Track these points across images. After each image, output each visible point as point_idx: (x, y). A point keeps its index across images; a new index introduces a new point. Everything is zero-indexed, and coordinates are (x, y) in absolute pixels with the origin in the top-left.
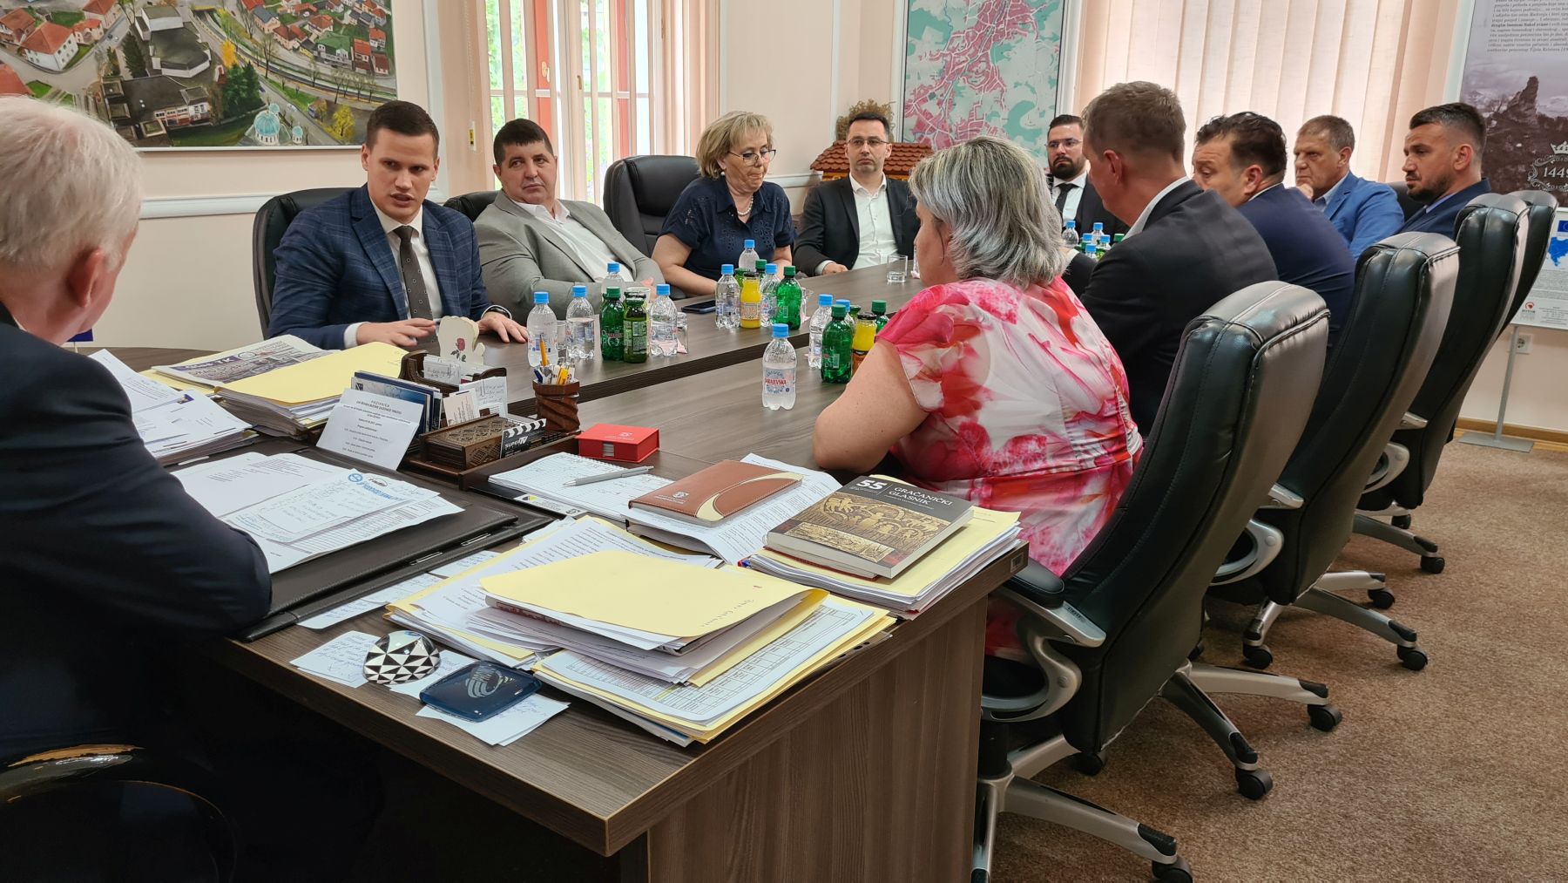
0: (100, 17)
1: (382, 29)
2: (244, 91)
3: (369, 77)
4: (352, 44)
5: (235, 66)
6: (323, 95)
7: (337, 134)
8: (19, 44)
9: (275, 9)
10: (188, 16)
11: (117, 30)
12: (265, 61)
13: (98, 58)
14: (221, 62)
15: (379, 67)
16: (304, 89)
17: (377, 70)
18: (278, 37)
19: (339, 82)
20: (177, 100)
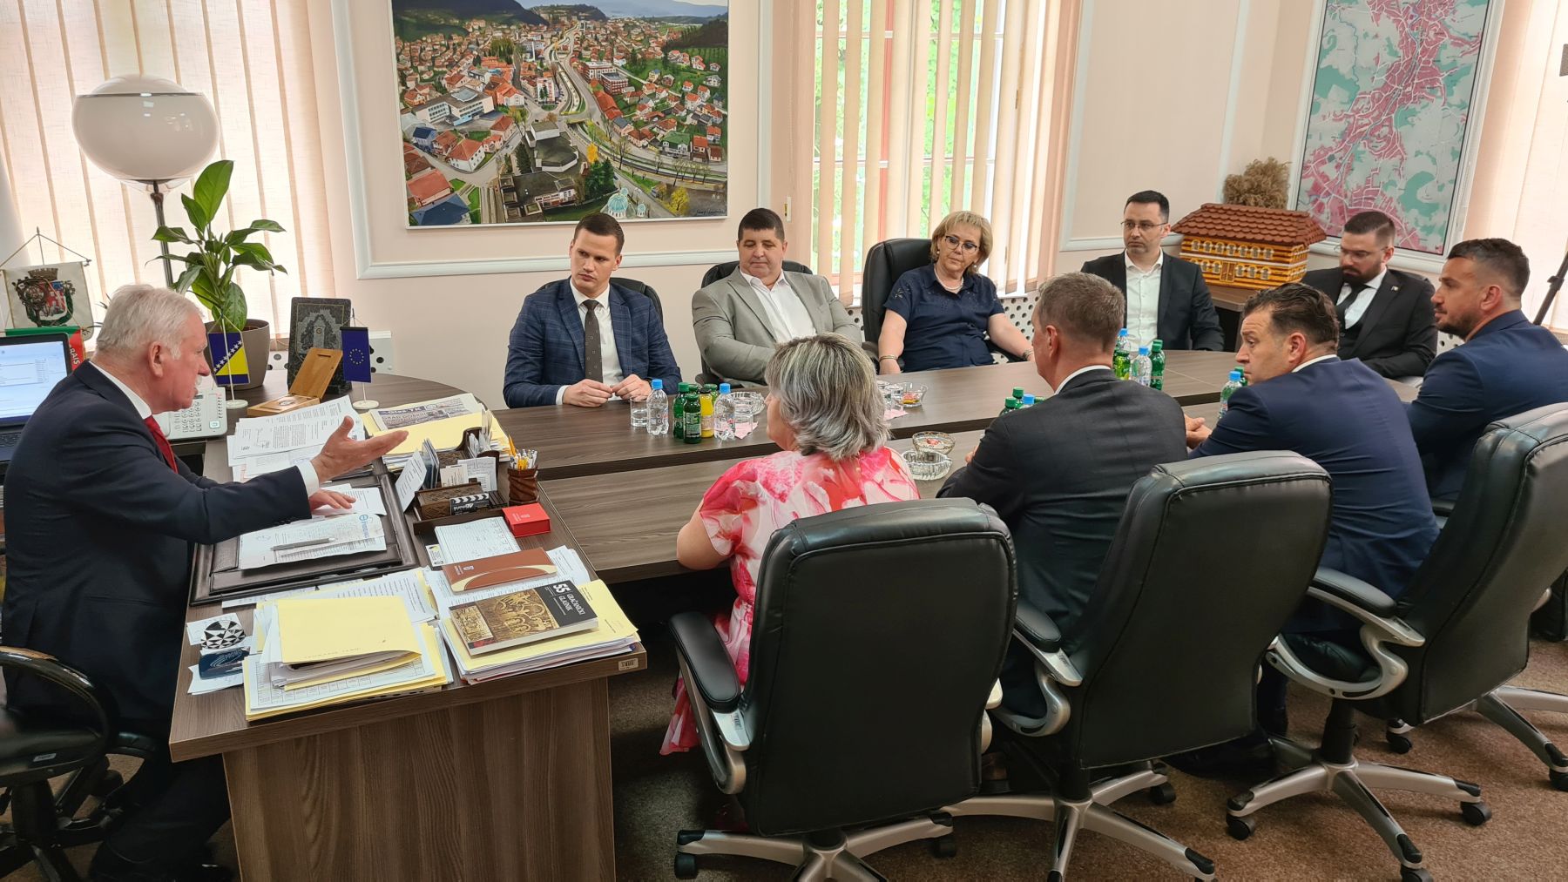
0: (502, 133)
1: (719, 126)
2: (601, 179)
3: (703, 163)
4: (692, 140)
5: (596, 162)
6: (664, 180)
7: (674, 209)
8: (446, 155)
9: (630, 118)
10: (564, 127)
11: (512, 141)
12: (619, 157)
13: (499, 161)
14: (586, 160)
15: (713, 155)
16: (649, 176)
17: (711, 159)
18: (632, 139)
19: (678, 169)
20: (552, 188)
